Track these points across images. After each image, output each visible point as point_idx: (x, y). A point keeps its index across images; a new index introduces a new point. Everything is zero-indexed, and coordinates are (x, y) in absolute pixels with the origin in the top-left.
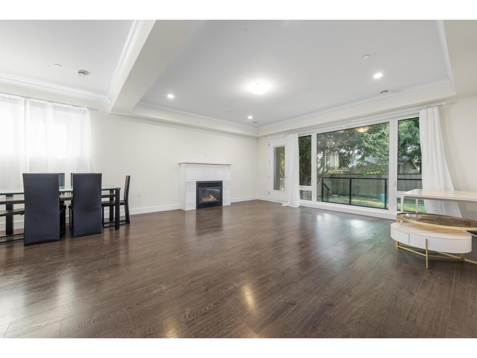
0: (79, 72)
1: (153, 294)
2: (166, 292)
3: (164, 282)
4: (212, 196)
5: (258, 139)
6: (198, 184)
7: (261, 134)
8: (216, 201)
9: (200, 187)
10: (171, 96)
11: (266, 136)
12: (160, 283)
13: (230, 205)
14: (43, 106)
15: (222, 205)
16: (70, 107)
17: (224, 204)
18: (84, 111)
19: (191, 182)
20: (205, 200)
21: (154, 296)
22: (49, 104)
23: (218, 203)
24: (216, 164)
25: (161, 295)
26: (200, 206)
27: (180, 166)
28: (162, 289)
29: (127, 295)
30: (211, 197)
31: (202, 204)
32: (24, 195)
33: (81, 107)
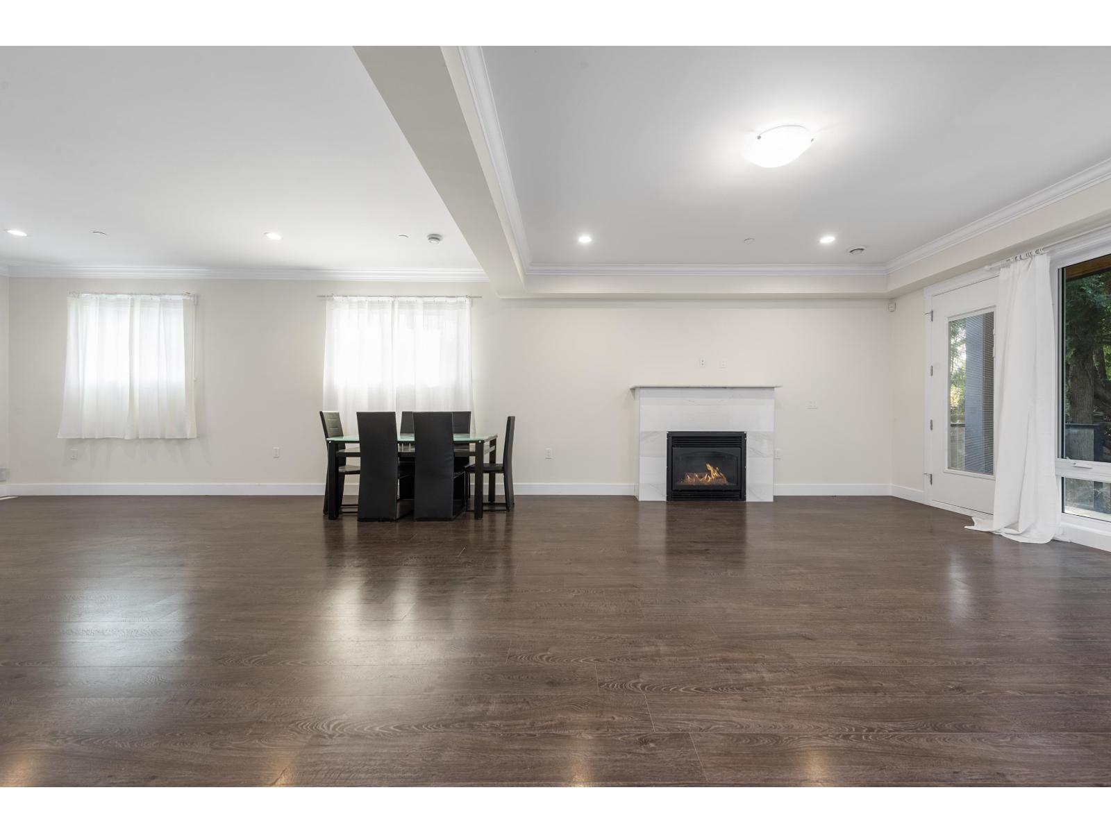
0: (430, 239)
1: (642, 652)
2: (667, 658)
3: (667, 639)
4: (715, 468)
5: (892, 300)
6: (673, 437)
7: (894, 286)
8: (725, 485)
9: (678, 446)
10: (585, 239)
11: (918, 287)
12: (660, 638)
13: (772, 500)
14: (411, 306)
15: (745, 499)
16: (443, 299)
17: (750, 497)
18: (461, 302)
19: (655, 432)
20: (691, 480)
21: (644, 657)
22: (420, 300)
23: (734, 491)
24: (725, 388)
25: (655, 661)
26: (677, 493)
27: (634, 395)
28: (659, 650)
29: (601, 637)
30: (709, 472)
31: (682, 491)
32: (359, 444)
33: (457, 297)
